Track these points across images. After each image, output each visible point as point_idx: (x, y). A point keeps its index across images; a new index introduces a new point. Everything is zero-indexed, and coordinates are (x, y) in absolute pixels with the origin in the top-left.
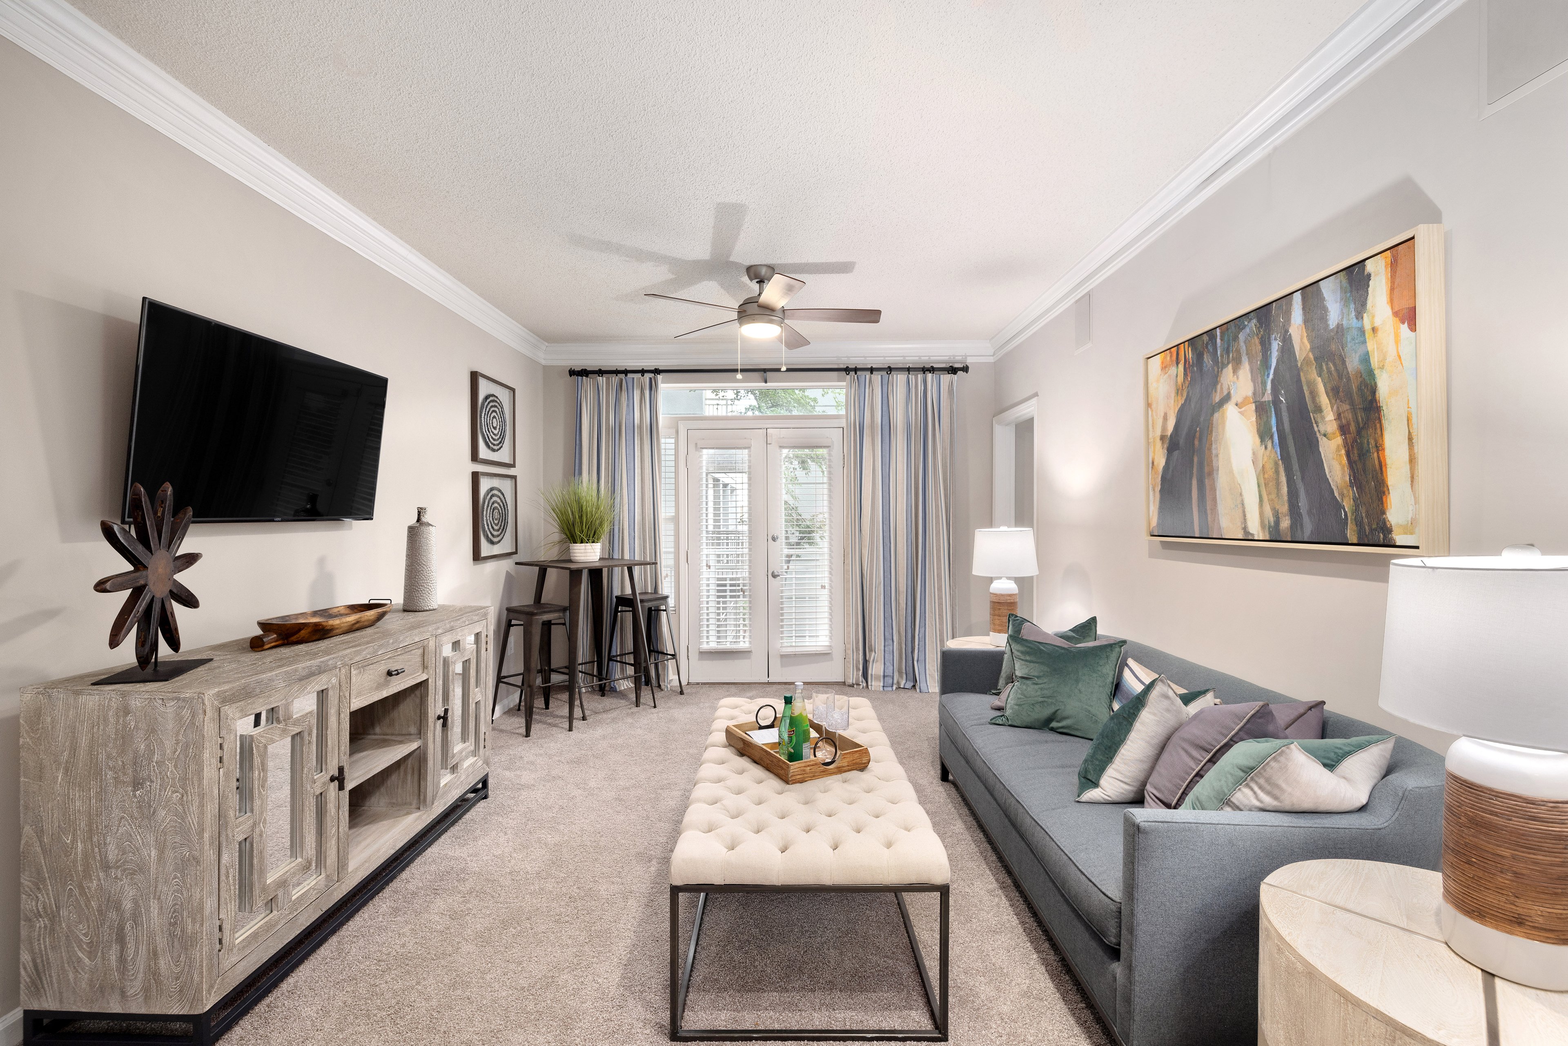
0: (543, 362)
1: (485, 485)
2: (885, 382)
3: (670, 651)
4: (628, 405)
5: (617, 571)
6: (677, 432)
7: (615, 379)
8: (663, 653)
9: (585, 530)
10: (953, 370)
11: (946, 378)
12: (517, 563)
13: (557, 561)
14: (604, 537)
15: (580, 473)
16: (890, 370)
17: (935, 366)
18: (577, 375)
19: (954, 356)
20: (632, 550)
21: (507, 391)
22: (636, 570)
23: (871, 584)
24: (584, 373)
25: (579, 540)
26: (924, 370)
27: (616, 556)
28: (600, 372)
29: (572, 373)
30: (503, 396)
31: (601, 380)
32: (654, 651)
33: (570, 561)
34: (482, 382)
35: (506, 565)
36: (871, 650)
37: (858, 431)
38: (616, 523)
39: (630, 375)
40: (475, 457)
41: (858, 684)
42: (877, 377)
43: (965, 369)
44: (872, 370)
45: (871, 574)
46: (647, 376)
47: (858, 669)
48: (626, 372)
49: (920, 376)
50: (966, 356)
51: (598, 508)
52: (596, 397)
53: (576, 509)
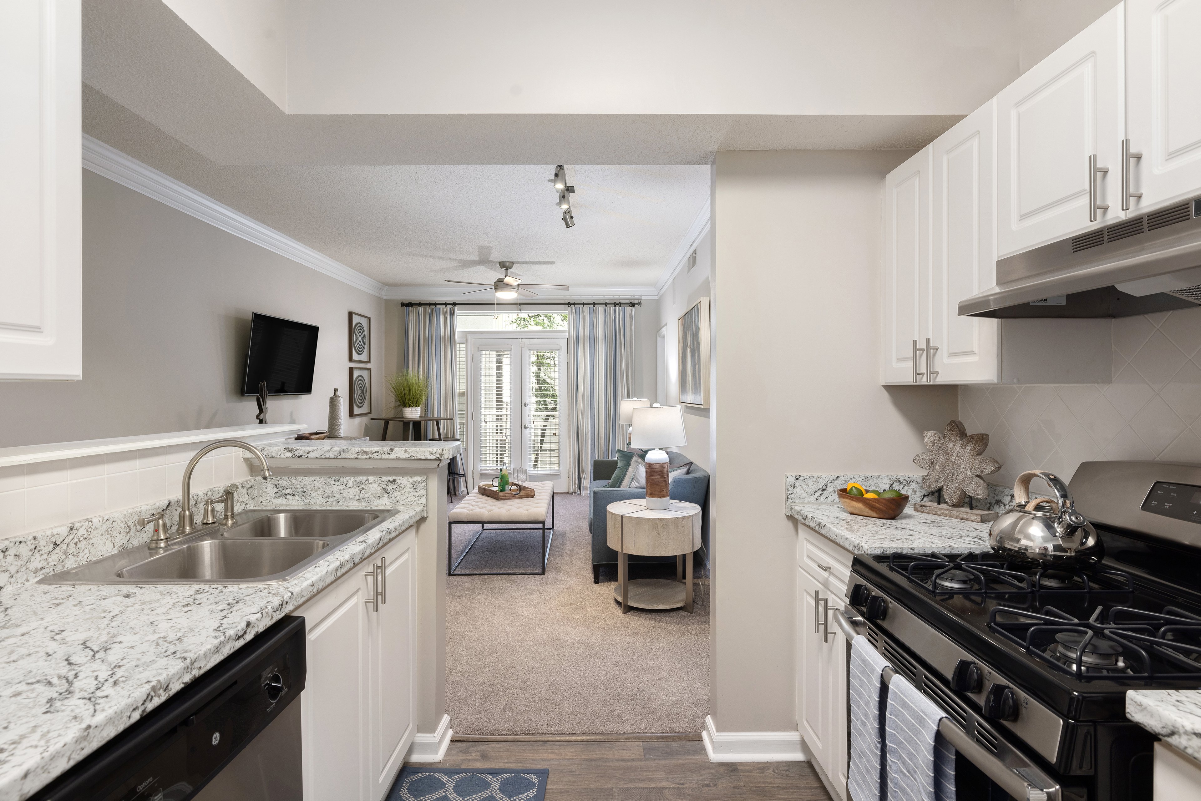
0: (385, 298)
1: (356, 374)
2: (592, 311)
3: (462, 473)
4: (437, 325)
5: (430, 423)
6: (467, 340)
7: (428, 309)
8: (458, 474)
9: (412, 400)
10: (632, 305)
11: (628, 309)
12: (371, 419)
13: (395, 418)
14: (423, 403)
15: (408, 367)
16: (594, 304)
17: (622, 301)
18: (406, 307)
19: (634, 296)
20: (439, 412)
21: (366, 319)
22: (442, 423)
23: (583, 432)
24: (410, 305)
25: (408, 406)
26: (615, 304)
27: (429, 416)
28: (420, 304)
29: (403, 305)
30: (364, 321)
31: (421, 309)
32: (452, 473)
33: (403, 418)
34: (354, 316)
35: (365, 420)
36: (583, 472)
37: (575, 341)
38: (429, 396)
39: (438, 306)
40: (351, 359)
41: (575, 493)
42: (587, 308)
43: (640, 304)
44: (584, 304)
45: (583, 426)
46: (449, 307)
47: (575, 484)
48: (435, 304)
49: (612, 308)
50: (641, 295)
51: (419, 388)
52: (417, 319)
53: (406, 388)
